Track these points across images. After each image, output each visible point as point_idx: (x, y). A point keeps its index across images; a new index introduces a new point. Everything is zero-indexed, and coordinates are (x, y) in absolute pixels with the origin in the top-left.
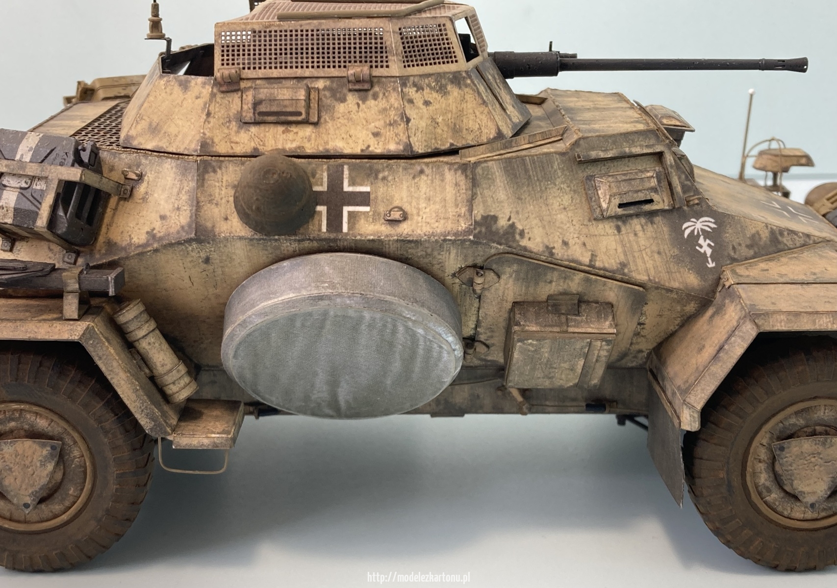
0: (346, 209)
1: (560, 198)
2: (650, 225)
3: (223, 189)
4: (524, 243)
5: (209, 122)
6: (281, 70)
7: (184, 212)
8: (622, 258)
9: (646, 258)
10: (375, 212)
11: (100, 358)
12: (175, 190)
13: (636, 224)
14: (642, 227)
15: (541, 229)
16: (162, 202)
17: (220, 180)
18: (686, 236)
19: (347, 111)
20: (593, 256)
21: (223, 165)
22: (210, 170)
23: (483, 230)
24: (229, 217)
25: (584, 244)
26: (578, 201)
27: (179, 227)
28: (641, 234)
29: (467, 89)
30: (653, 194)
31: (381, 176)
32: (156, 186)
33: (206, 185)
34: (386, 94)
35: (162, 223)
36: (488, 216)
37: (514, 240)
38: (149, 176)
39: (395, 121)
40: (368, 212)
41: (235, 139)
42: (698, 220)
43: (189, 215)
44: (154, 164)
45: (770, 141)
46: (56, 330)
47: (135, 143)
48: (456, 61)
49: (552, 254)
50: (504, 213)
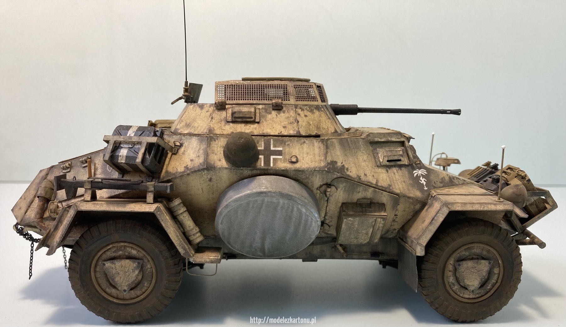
0: (272, 157)
1: (363, 156)
2: (400, 170)
3: (219, 148)
4: (348, 173)
5: (212, 121)
6: (243, 101)
7: (201, 157)
8: (389, 183)
9: (399, 184)
10: (284, 158)
11: (162, 221)
12: (197, 149)
13: (395, 170)
14: (397, 171)
15: (355, 168)
16: (191, 154)
17: (217, 144)
18: (415, 176)
19: (272, 118)
20: (377, 181)
21: (219, 138)
22: (213, 140)
23: (331, 166)
24: (221, 160)
25: (373, 176)
26: (370, 158)
27: (199, 164)
28: (396, 174)
29: (322, 112)
30: (401, 157)
31: (287, 143)
32: (189, 148)
33: (211, 146)
34: (289, 111)
35: (191, 163)
36: (333, 161)
37: (344, 172)
38: (186, 144)
39: (292, 122)
40: (281, 158)
41: (224, 128)
42: (419, 170)
43: (204, 159)
44: (188, 139)
45: (441, 154)
46: (143, 207)
47: (179, 131)
48: (317, 101)
49: (360, 179)
50: (339, 160)
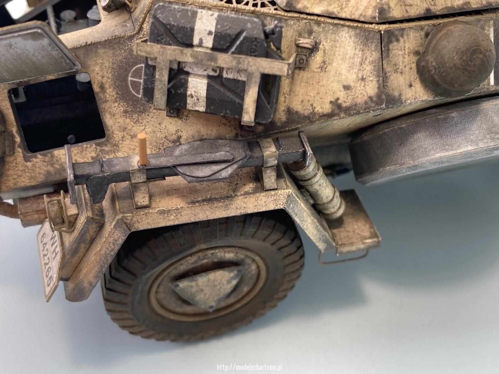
3: (406, 56)
7: (370, 82)
16: (344, 72)
17: (403, 48)
21: (405, 33)
22: (394, 39)
24: (413, 84)
27: (366, 98)
32: (335, 55)
33: (391, 55)
35: (347, 94)
41: (409, 1)
44: (328, 31)
47: (299, 7)
